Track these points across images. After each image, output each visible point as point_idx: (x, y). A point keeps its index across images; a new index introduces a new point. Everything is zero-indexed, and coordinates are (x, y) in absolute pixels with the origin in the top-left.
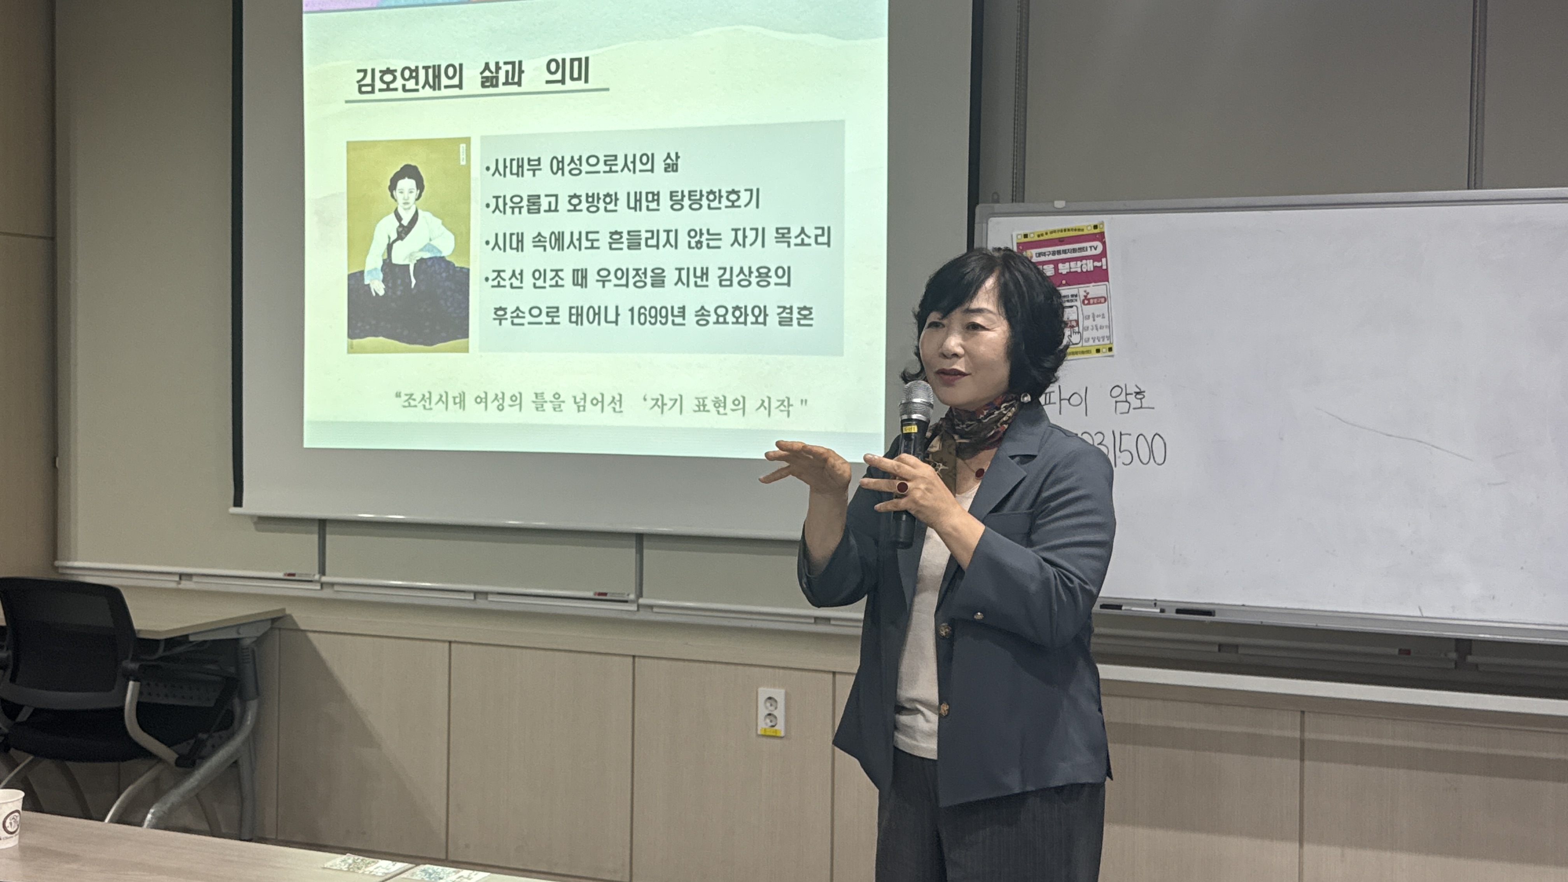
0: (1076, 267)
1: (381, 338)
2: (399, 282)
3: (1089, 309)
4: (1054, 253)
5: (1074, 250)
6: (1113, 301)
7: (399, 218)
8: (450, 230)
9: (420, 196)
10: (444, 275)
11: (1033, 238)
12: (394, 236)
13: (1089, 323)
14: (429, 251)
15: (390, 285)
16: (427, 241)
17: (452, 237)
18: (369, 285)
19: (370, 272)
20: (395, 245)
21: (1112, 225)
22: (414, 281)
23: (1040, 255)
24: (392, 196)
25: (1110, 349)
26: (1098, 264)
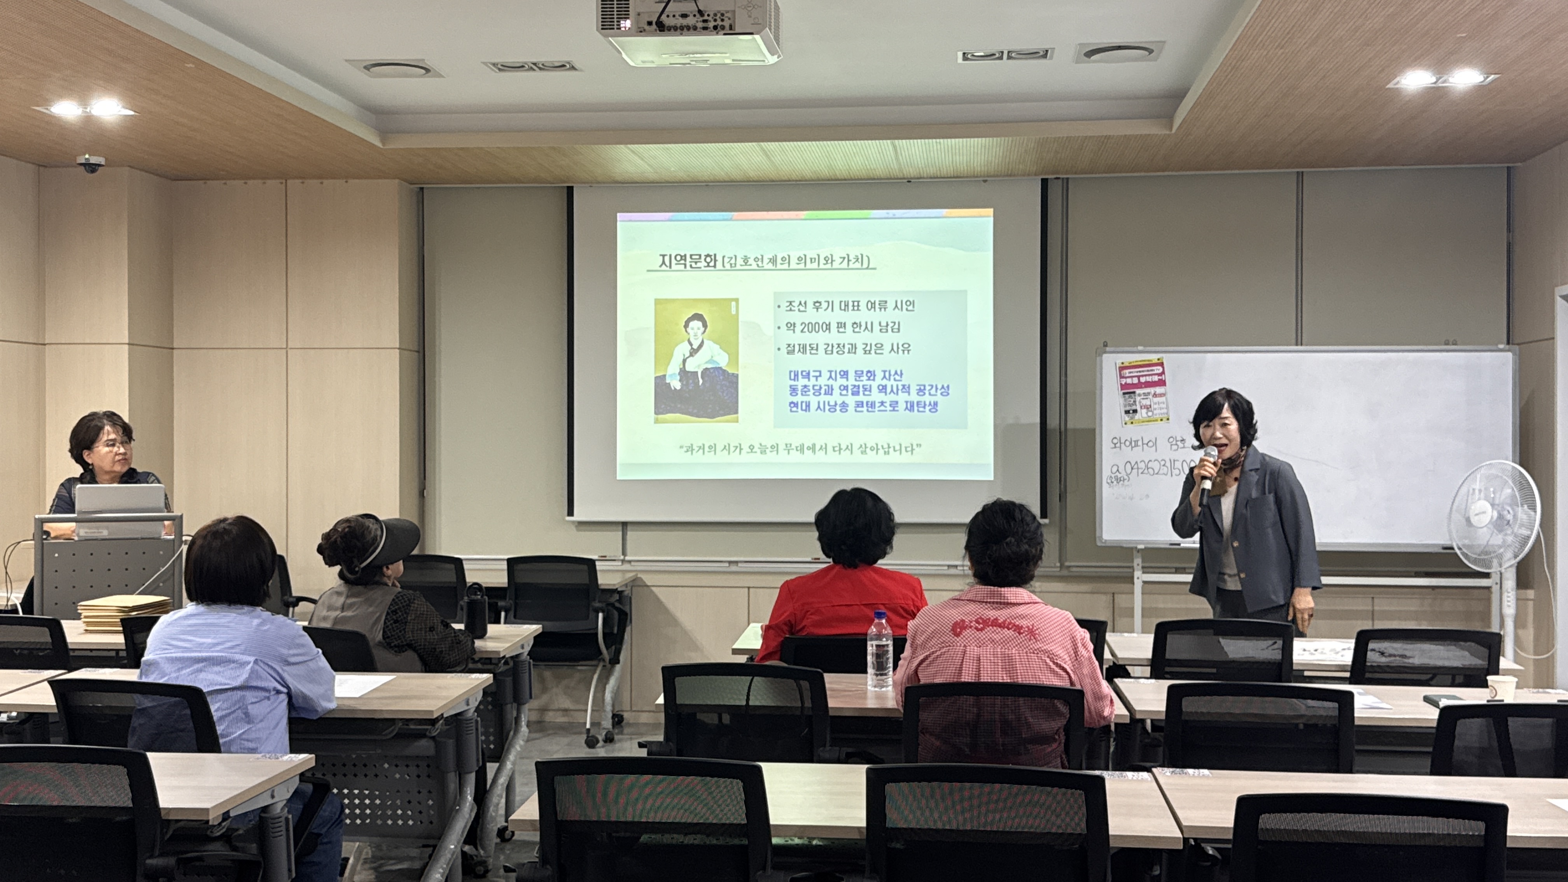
0: (1149, 379)
1: (678, 415)
2: (691, 381)
3: (1156, 400)
4: (1137, 372)
5: (1148, 371)
6: (1168, 396)
7: (691, 345)
8: (725, 351)
9: (704, 332)
10: (721, 378)
11: (1127, 364)
12: (688, 354)
13: (1156, 406)
14: (711, 363)
15: (684, 383)
16: (710, 358)
17: (727, 356)
18: (669, 383)
19: (671, 376)
20: (688, 360)
21: (1166, 358)
22: (701, 381)
23: (1130, 373)
24: (686, 331)
25: (1168, 419)
26: (1160, 378)
